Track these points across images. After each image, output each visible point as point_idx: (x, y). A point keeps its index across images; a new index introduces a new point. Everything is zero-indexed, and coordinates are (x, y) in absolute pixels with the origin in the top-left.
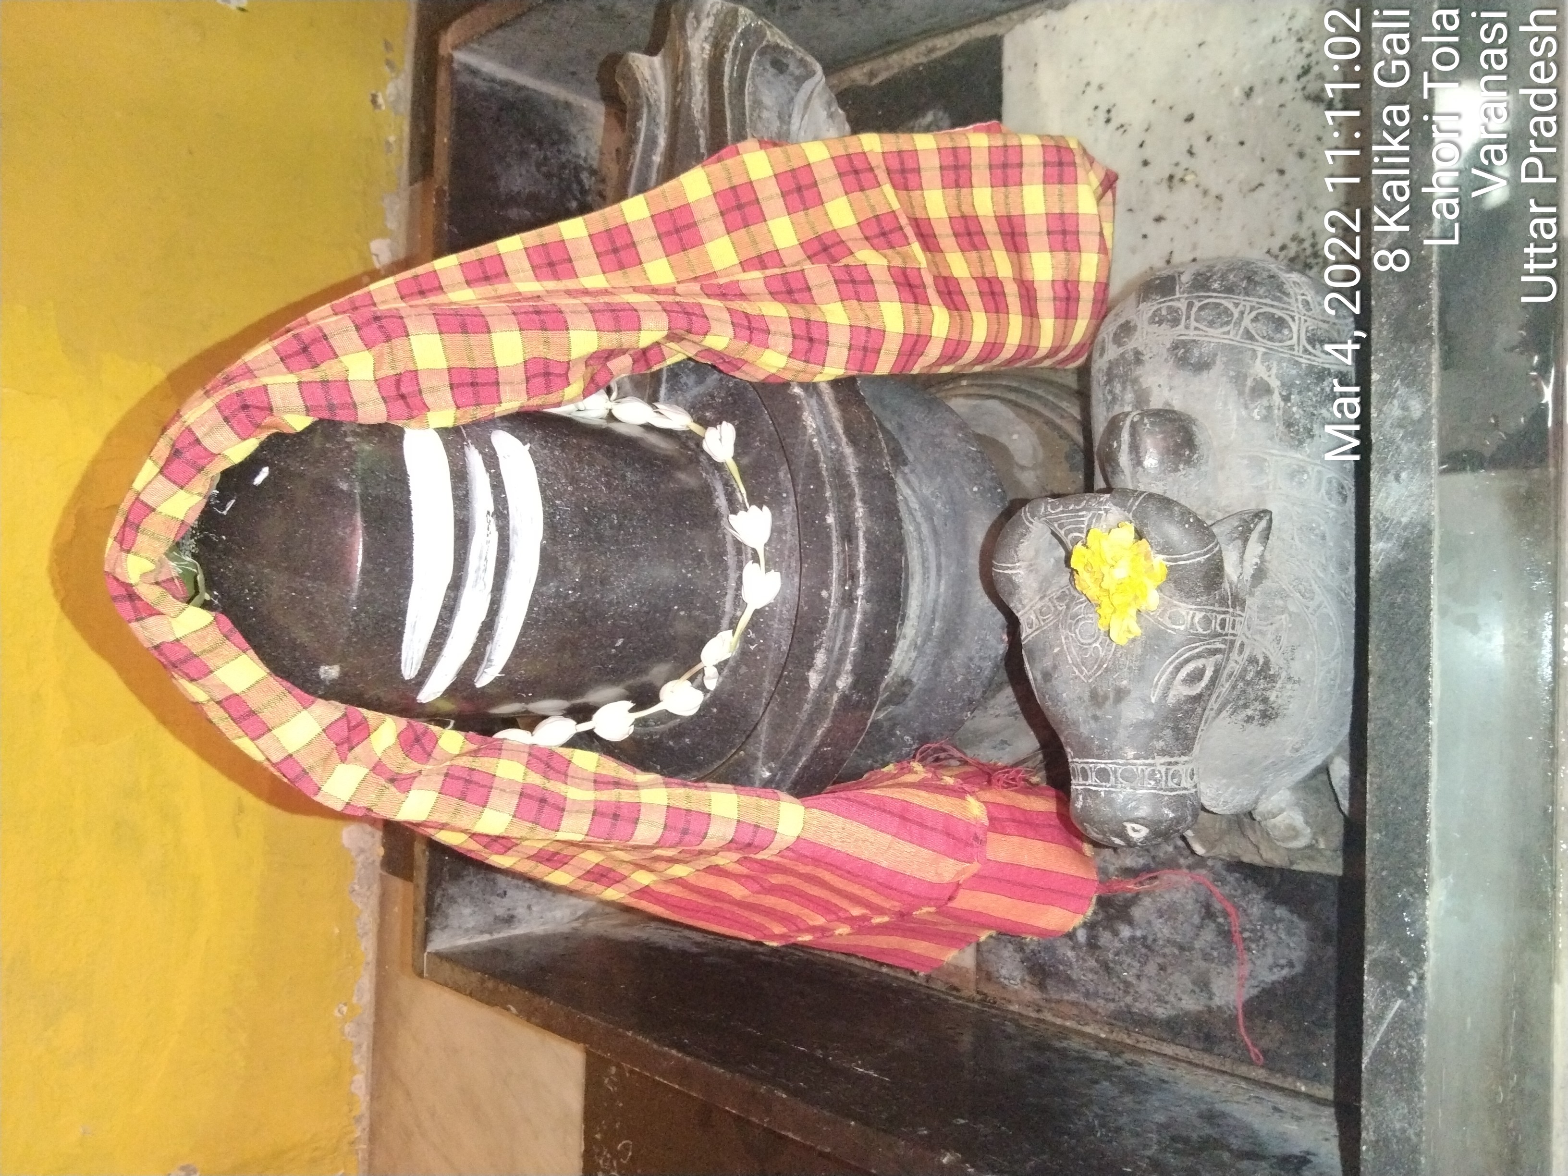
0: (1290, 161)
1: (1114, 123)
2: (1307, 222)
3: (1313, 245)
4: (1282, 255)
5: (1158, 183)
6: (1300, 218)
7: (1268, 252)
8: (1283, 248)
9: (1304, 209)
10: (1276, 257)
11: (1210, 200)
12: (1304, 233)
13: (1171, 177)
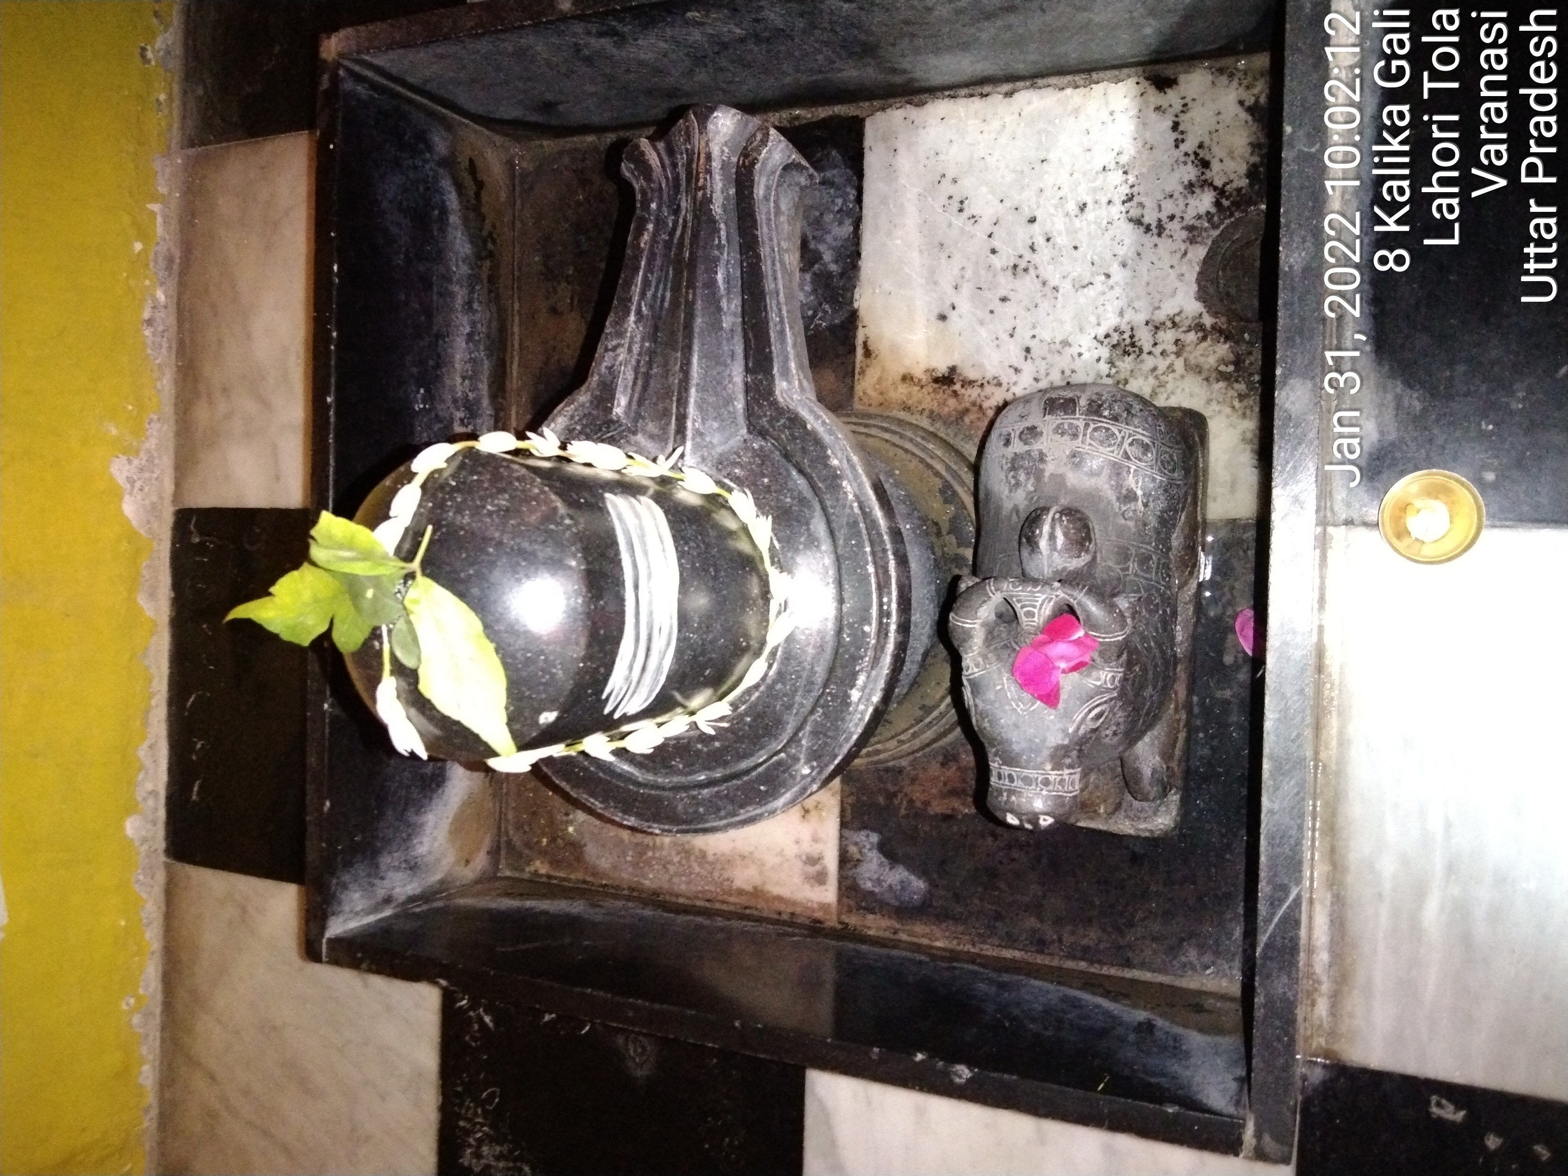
0: (1115, 269)
1: (967, 213)
2: (1127, 318)
3: (1132, 337)
4: (1106, 341)
5: (1004, 270)
6: (1121, 314)
7: (1095, 338)
8: (1107, 336)
9: (1125, 308)
10: (1102, 343)
11: (1047, 290)
12: (1123, 327)
13: (1015, 267)
